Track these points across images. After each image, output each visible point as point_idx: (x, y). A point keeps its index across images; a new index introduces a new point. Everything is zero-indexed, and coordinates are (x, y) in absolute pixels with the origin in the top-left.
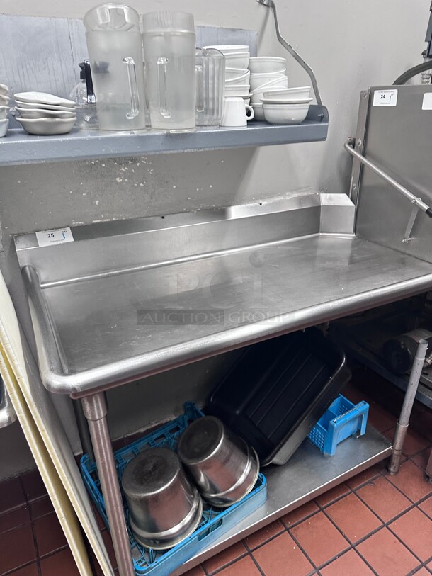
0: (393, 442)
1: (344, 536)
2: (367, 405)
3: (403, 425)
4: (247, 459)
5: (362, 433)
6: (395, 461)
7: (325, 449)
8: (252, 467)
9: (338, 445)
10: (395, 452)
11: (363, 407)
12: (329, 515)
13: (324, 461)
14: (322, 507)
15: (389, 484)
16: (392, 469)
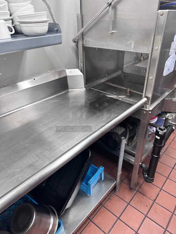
0: (116, 180)
1: (103, 231)
2: (103, 168)
3: (119, 172)
4: (50, 216)
5: (103, 179)
6: (118, 187)
7: (88, 193)
8: (54, 218)
9: (93, 188)
10: (117, 184)
11: (101, 170)
12: (94, 222)
13: (88, 199)
14: (91, 219)
15: (117, 197)
16: (117, 190)
